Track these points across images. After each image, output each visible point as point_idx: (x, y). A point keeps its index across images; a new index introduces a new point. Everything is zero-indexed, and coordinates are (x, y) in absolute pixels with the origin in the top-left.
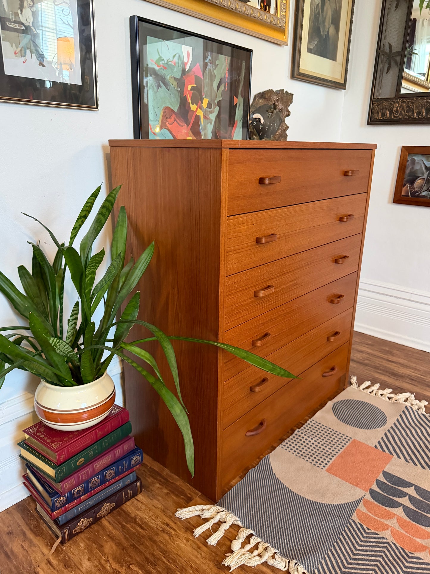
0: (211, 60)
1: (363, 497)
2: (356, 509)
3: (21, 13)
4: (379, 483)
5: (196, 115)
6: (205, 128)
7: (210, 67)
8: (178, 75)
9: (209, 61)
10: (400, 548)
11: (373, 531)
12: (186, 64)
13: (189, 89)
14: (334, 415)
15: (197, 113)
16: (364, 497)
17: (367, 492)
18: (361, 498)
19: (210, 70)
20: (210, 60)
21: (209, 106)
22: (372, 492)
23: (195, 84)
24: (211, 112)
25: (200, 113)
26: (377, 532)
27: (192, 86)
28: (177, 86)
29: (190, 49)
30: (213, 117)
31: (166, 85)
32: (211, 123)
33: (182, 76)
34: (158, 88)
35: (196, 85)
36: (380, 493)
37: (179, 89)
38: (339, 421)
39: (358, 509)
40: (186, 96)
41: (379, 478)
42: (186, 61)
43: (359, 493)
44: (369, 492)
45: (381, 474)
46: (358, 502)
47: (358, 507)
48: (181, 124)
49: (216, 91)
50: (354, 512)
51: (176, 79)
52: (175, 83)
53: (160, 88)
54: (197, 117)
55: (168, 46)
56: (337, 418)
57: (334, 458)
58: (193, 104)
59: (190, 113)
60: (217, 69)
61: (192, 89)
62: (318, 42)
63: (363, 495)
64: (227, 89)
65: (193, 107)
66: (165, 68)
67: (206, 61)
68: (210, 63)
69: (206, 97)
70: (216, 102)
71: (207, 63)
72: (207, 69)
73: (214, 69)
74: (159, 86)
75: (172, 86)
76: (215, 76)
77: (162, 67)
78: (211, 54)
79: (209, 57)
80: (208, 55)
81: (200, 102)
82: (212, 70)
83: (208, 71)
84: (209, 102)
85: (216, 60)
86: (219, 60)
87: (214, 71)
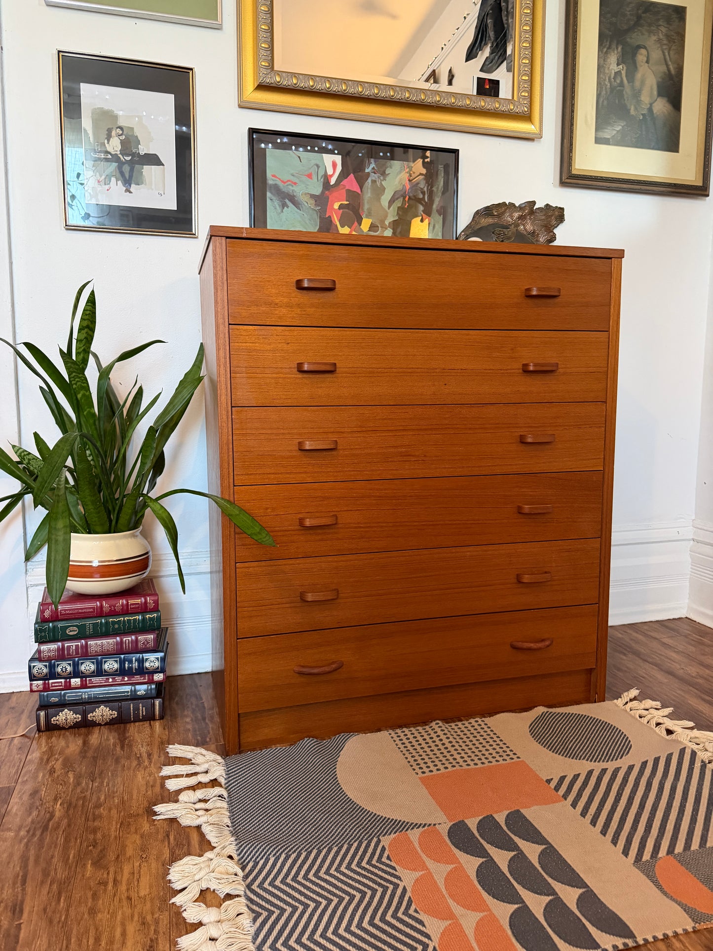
0: (375, 168)
1: (435, 825)
2: (404, 831)
3: (108, 143)
4: (487, 820)
7: (373, 178)
8: (317, 190)
9: (373, 171)
10: (406, 899)
11: (393, 864)
12: (331, 176)
13: (336, 206)
14: (528, 725)
16: (437, 825)
19: (374, 182)
20: (373, 168)
21: (373, 228)
22: (459, 825)
23: (347, 201)
26: (397, 867)
27: (341, 204)
28: (315, 205)
29: (338, 159)
31: (296, 203)
33: (323, 192)
34: (283, 208)
35: (348, 203)
36: (470, 831)
37: (319, 208)
39: (406, 833)
40: (330, 217)
41: (495, 815)
42: (330, 171)
44: (453, 823)
45: (507, 812)
46: (417, 825)
47: (409, 831)
50: (395, 833)
51: (313, 196)
52: (312, 201)
53: (285, 208)
55: (299, 157)
56: (528, 730)
57: (455, 769)
58: (342, 226)
60: (387, 179)
61: (341, 207)
62: (623, 127)
63: (440, 822)
64: (407, 204)
65: (344, 230)
66: (295, 184)
67: (367, 171)
68: (375, 173)
69: (367, 217)
70: (387, 223)
71: (368, 173)
72: (369, 180)
73: (381, 180)
74: (284, 205)
75: (306, 204)
76: (385, 189)
77: (289, 183)
78: (375, 162)
79: (372, 165)
80: (370, 163)
81: (356, 223)
82: (377, 180)
83: (370, 184)
84: (372, 223)
85: (386, 168)
86: (391, 168)
87: (383, 182)
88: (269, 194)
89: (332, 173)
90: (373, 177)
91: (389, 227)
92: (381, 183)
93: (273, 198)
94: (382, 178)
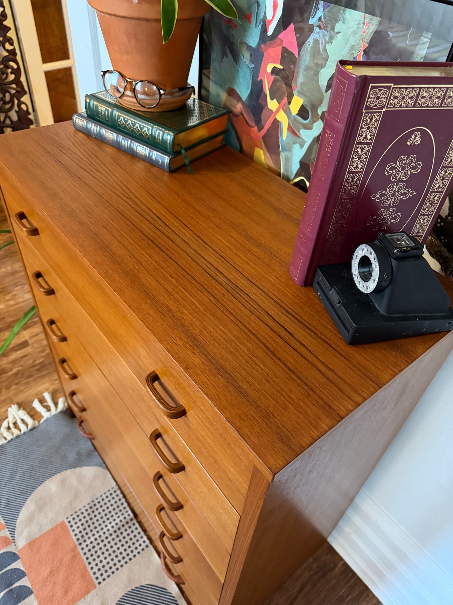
0: (323, 19)
1: (14, 542)
2: (6, 526)
4: (20, 574)
5: (276, 119)
6: (289, 148)
7: (317, 36)
8: (254, 40)
9: (318, 23)
12: (270, 22)
13: (269, 69)
14: (151, 583)
15: (278, 117)
16: (14, 544)
17: (18, 552)
18: (14, 540)
19: (316, 42)
20: (320, 19)
21: (303, 112)
22: (14, 557)
23: (281, 64)
24: (308, 127)
25: (283, 118)
27: (275, 67)
28: (250, 61)
30: (308, 136)
31: (234, 54)
32: (302, 146)
33: (259, 45)
35: (282, 67)
36: (9, 565)
37: (253, 66)
38: (138, 586)
39: (5, 528)
40: (261, 80)
41: (26, 578)
42: (269, 17)
43: (21, 542)
44: (16, 552)
45: (28, 585)
46: (12, 532)
47: (7, 529)
48: (250, 123)
49: (324, 91)
50: (5, 522)
51: (249, 48)
52: (248, 55)
53: (225, 57)
54: (276, 124)
56: (143, 585)
57: (75, 541)
58: (272, 98)
59: (264, 111)
60: (334, 42)
61: (275, 71)
63: (17, 544)
65: (272, 104)
66: (235, 26)
67: (312, 21)
68: (319, 27)
69: (299, 94)
70: (320, 112)
71: (313, 26)
72: (311, 39)
73: (326, 42)
74: (224, 54)
75: (242, 58)
76: (327, 57)
77: (231, 24)
78: (324, 8)
79: (320, 13)
80: (317, 9)
81: (285, 100)
82: (321, 41)
83: (311, 44)
84: (302, 105)
85: (337, 21)
86: (344, 23)
87: (327, 45)
88: (214, 36)
89: (271, 19)
90: (317, 34)
91: (322, 118)
92: (325, 46)
93: (217, 41)
94: (327, 38)
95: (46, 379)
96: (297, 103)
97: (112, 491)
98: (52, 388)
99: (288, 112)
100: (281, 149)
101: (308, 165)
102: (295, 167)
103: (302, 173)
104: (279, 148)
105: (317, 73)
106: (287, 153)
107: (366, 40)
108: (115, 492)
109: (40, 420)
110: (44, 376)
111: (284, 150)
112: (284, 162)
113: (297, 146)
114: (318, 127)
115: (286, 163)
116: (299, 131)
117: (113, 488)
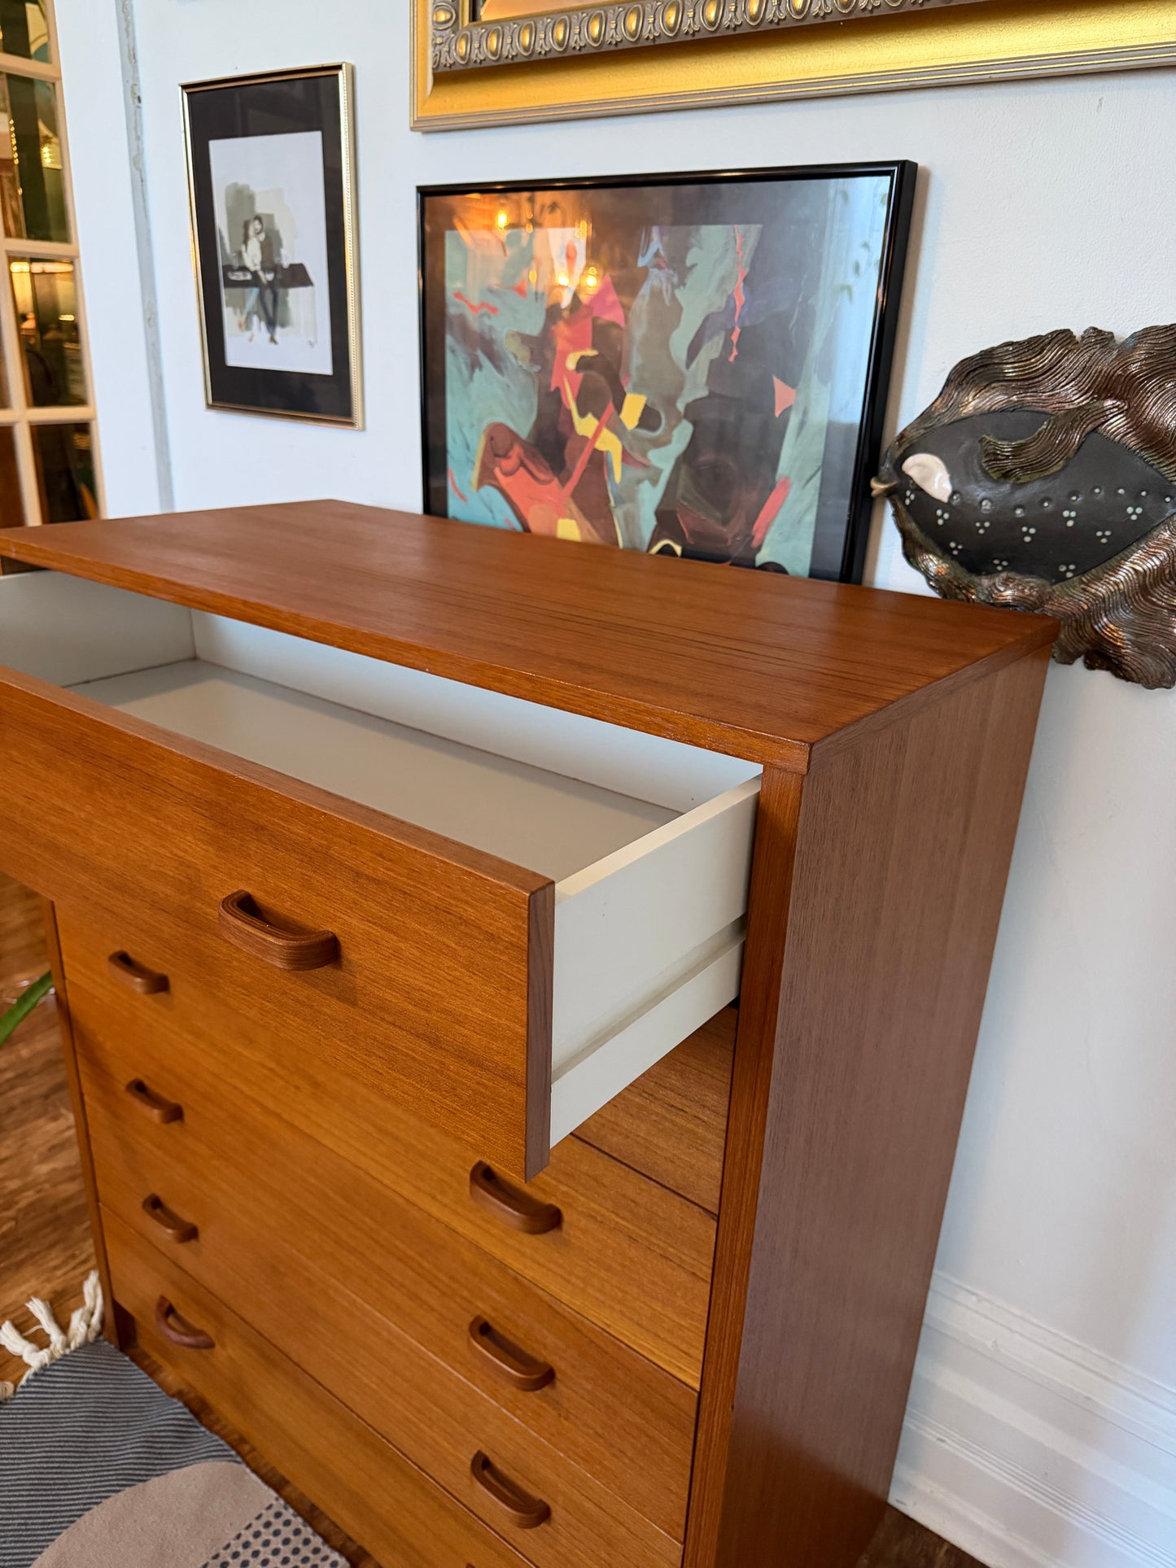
0: (662, 253)
5: (595, 450)
6: (629, 495)
7: (656, 283)
8: (535, 325)
9: (655, 261)
12: (563, 287)
13: (571, 363)
15: (599, 445)
19: (656, 295)
20: (657, 254)
21: (648, 419)
23: (594, 347)
24: (658, 443)
25: (609, 444)
27: (582, 357)
28: (530, 361)
29: (580, 235)
30: (664, 459)
31: (495, 358)
32: (655, 482)
33: (545, 330)
34: (473, 371)
35: (595, 353)
37: (537, 368)
40: (558, 390)
48: (542, 476)
49: (683, 366)
51: (525, 339)
52: (524, 353)
53: (477, 370)
54: (599, 461)
55: (503, 243)
58: (582, 414)
59: (570, 444)
60: (689, 282)
61: (583, 364)
64: (735, 353)
65: (585, 425)
66: (494, 310)
67: (642, 262)
68: (659, 267)
69: (637, 389)
70: (681, 406)
71: (646, 269)
72: (645, 290)
73: (674, 287)
74: (474, 365)
75: (513, 360)
76: (681, 309)
77: (484, 310)
78: (661, 234)
79: (655, 245)
80: (649, 240)
81: (611, 407)
82: (664, 288)
83: (647, 298)
84: (646, 406)
85: (687, 249)
86: (701, 248)
87: (677, 292)
88: (449, 340)
89: (564, 278)
90: (657, 279)
91: (686, 416)
92: (673, 294)
93: (458, 348)
94: (675, 280)
95: (28, 1271)
96: (633, 408)
97: (269, 1516)
98: (48, 1288)
99: (618, 429)
100: (612, 503)
101: (673, 513)
102: (648, 523)
103: (664, 533)
104: (609, 501)
105: (665, 344)
106: (628, 506)
107: (743, 264)
108: (278, 1515)
109: (21, 1377)
110: (19, 1265)
111: (620, 501)
112: (623, 523)
113: (646, 485)
114: (683, 434)
115: (627, 526)
116: (644, 454)
117: (270, 1507)
